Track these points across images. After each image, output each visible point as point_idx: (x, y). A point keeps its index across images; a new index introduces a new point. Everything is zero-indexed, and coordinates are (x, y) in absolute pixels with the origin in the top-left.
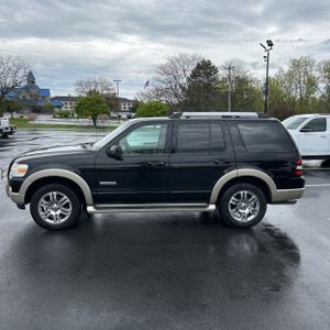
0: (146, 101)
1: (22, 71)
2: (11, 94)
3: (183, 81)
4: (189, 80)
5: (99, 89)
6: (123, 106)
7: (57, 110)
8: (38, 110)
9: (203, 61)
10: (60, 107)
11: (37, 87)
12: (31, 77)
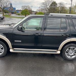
0: (38, 12)
1: (8, 2)
2: (6, 8)
3: (48, 7)
4: (50, 7)
5: (27, 8)
6: (33, 13)
7: (17, 13)
8: (13, 13)
9: (54, 2)
10: (18, 12)
11: (13, 7)
12: (11, 5)
